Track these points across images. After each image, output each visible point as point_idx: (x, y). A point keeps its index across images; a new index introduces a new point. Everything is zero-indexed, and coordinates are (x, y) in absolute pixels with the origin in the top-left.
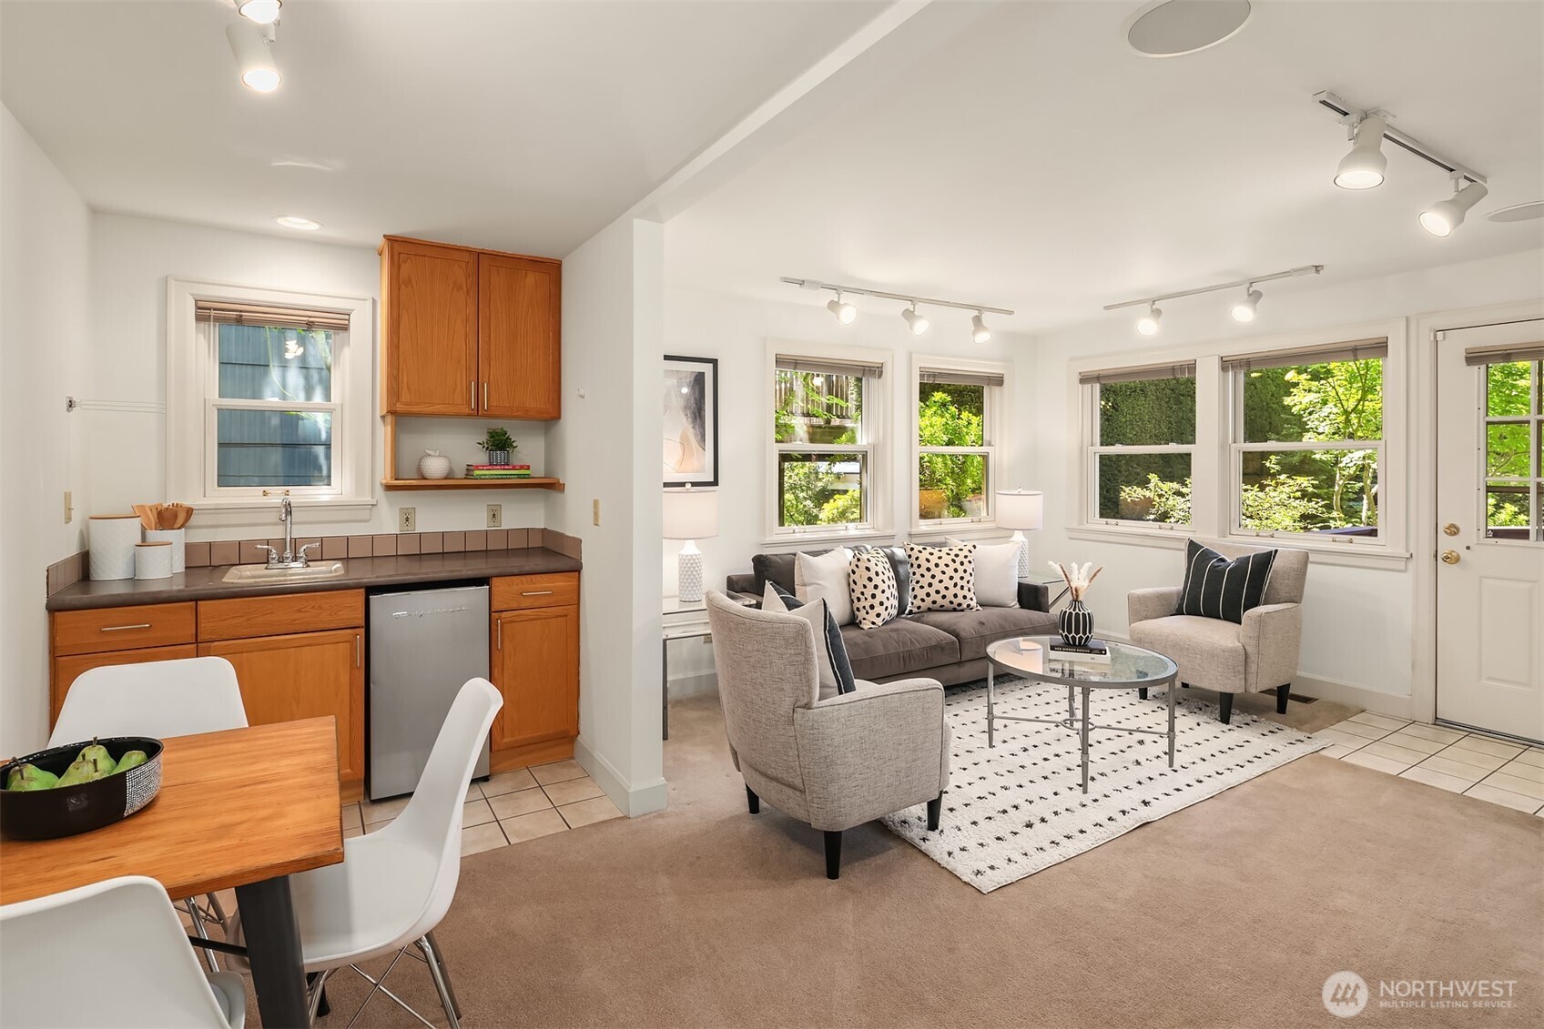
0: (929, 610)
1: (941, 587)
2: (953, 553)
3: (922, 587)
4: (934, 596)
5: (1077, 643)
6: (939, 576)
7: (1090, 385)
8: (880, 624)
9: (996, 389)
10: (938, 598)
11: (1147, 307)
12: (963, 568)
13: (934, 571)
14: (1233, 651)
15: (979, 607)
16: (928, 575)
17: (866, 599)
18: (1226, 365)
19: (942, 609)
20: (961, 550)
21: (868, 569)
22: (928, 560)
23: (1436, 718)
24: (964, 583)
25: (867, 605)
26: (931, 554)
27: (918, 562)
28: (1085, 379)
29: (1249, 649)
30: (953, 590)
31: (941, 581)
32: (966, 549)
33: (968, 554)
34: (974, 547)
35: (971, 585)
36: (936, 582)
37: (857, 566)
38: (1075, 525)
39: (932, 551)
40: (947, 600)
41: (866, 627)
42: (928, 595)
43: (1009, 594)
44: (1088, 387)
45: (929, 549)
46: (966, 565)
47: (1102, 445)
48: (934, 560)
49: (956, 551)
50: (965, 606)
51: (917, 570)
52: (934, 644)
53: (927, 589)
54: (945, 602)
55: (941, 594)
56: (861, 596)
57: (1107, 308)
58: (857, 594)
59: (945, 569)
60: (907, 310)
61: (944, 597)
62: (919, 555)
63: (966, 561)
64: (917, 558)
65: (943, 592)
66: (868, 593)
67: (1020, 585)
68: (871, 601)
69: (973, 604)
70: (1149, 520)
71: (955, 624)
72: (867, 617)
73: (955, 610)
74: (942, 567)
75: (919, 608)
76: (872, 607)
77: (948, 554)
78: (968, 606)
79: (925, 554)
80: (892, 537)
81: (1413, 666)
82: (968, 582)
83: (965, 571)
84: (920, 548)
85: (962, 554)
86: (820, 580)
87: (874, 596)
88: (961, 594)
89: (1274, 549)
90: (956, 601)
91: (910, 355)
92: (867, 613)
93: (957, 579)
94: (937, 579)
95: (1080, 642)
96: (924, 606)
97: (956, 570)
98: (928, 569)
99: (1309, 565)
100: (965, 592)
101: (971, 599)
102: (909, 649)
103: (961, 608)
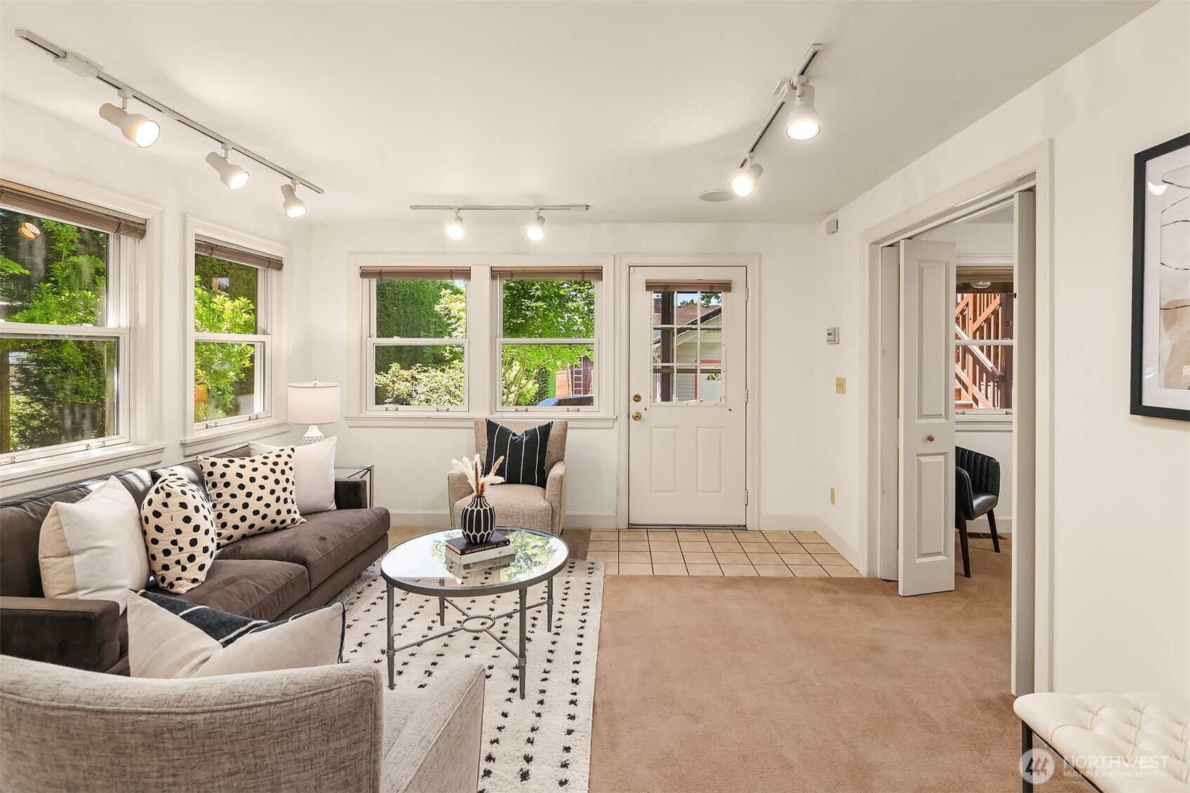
0: (244, 537)
1: (260, 506)
2: (270, 461)
3: (233, 511)
4: (251, 519)
5: (478, 541)
6: (257, 492)
7: (368, 280)
8: (203, 579)
9: (274, 274)
10: (257, 521)
11: (452, 213)
12: (285, 477)
13: (250, 487)
14: (546, 509)
15: (303, 520)
16: (241, 494)
17: (181, 549)
18: (495, 274)
19: (263, 532)
20: (279, 456)
21: (183, 505)
22: (240, 475)
23: (629, 524)
24: (287, 495)
25: (183, 557)
26: (243, 467)
27: (225, 480)
28: (365, 274)
29: (554, 505)
30: (275, 507)
31: (260, 499)
32: (284, 454)
33: (288, 459)
34: (293, 450)
35: (294, 496)
36: (252, 501)
37: (165, 505)
38: (355, 413)
39: (242, 462)
40: (268, 520)
41: (183, 590)
42: (243, 519)
43: (326, 496)
44: (366, 280)
45: (238, 461)
46: (289, 474)
47: (378, 337)
48: (247, 473)
49: (273, 459)
50: (289, 522)
51: (224, 491)
52: (283, 582)
53: (241, 512)
54: (267, 524)
55: (261, 514)
56: (170, 547)
57: (414, 207)
58: (165, 543)
59: (263, 482)
60: (214, 154)
61: (264, 517)
62: (226, 470)
63: (286, 468)
64: (223, 475)
65: (263, 511)
66: (183, 541)
67: (337, 483)
68: (189, 550)
69: (297, 516)
70: (386, 403)
71: (294, 548)
72: (184, 574)
73: (276, 529)
74: (260, 481)
75: (230, 538)
76: (192, 558)
77: (265, 464)
78: (293, 520)
79: (234, 468)
80: (160, 450)
81: (617, 492)
82: (291, 493)
83: (287, 480)
84: (225, 461)
85: (281, 461)
86: (102, 539)
87: (193, 542)
88: (284, 508)
89: (550, 421)
90: (279, 519)
91: (184, 217)
92: (184, 569)
93: (279, 492)
94: (254, 497)
95: (481, 540)
96: (237, 534)
97: (277, 482)
98: (242, 487)
99: (568, 430)
100: (289, 506)
101: (295, 512)
102: (258, 601)
103: (284, 525)
